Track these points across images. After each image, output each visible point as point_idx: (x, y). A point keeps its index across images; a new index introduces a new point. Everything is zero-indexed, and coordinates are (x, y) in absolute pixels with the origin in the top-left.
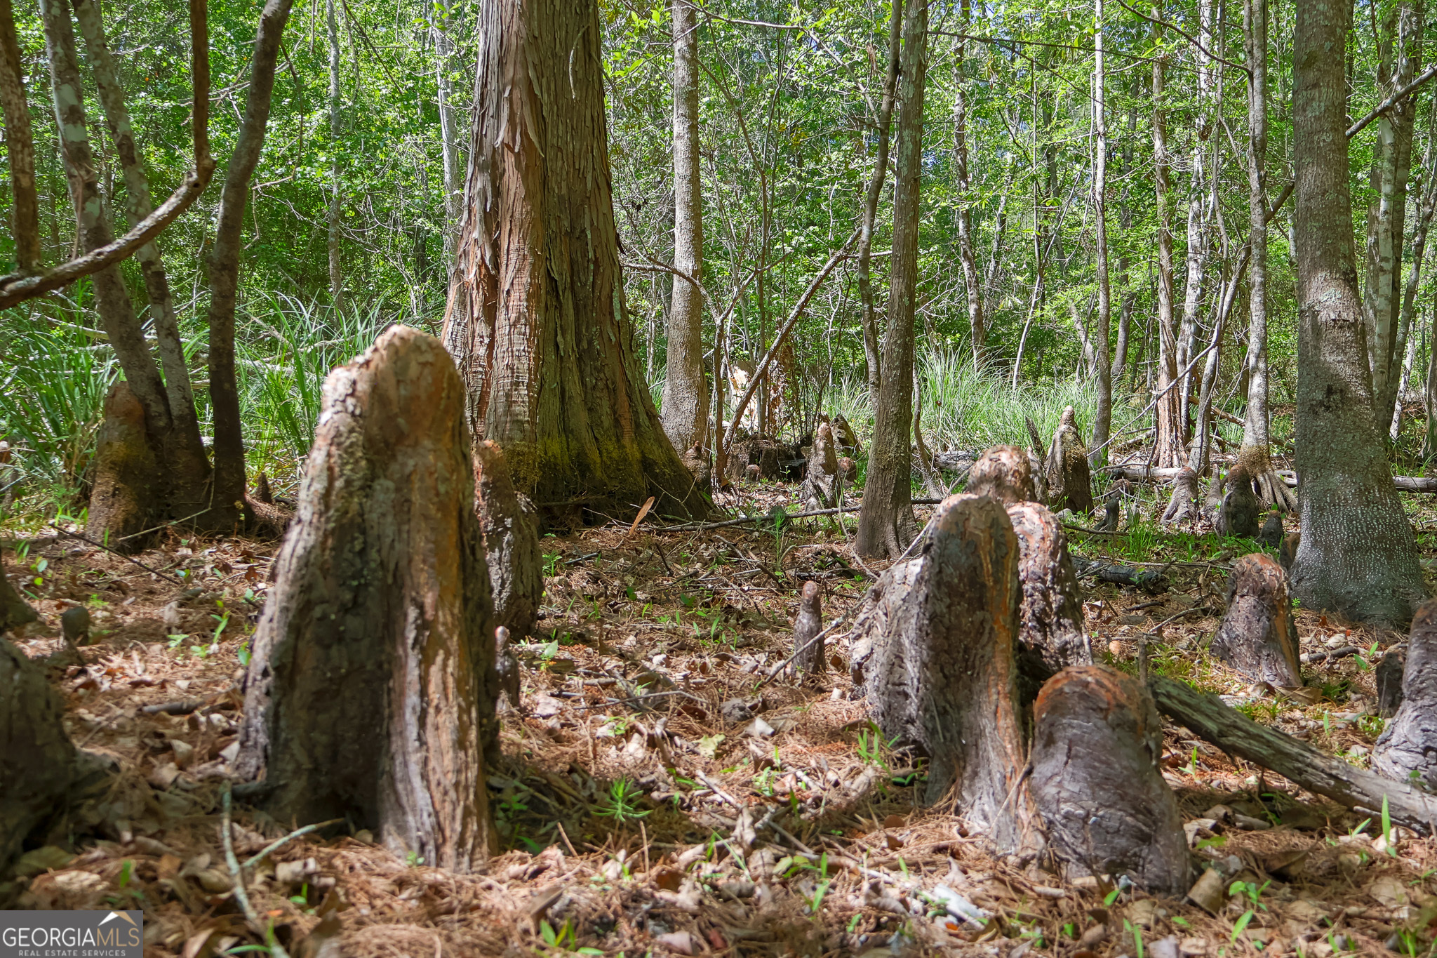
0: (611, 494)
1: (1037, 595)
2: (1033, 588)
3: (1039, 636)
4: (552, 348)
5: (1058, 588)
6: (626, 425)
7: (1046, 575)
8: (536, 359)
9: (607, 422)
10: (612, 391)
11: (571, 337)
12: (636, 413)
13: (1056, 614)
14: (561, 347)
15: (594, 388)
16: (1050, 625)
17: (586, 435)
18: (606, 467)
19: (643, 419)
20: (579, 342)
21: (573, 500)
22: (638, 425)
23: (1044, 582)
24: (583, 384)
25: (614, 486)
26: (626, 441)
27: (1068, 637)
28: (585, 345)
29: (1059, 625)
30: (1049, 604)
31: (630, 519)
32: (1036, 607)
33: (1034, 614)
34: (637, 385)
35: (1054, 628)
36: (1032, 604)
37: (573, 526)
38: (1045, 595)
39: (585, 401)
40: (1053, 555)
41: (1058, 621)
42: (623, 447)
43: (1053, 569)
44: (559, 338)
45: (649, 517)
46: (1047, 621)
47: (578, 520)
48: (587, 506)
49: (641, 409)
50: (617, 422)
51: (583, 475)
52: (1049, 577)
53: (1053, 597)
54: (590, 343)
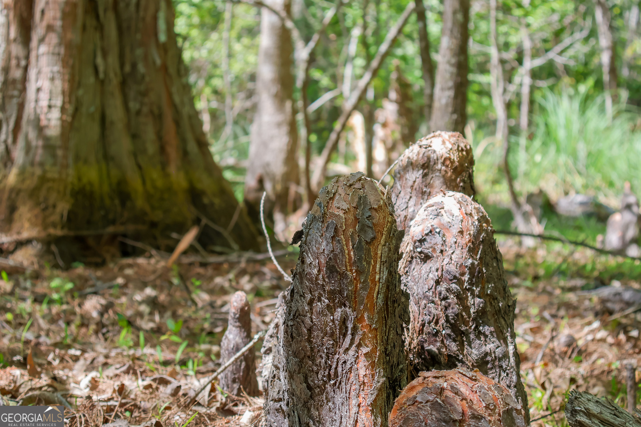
0: (153, 225)
1: (452, 299)
2: (448, 290)
3: (454, 347)
4: (89, 71)
5: (477, 290)
6: (173, 152)
7: (463, 274)
8: (72, 81)
9: (152, 148)
10: (158, 118)
11: (113, 59)
12: (183, 141)
13: (474, 320)
14: (101, 69)
15: (138, 113)
16: (466, 334)
17: (128, 163)
18: (148, 197)
19: (192, 147)
20: (122, 66)
21: (111, 229)
22: (185, 154)
23: (460, 282)
24: (127, 109)
25: (157, 216)
26: (172, 169)
27: (490, 347)
28: (127, 68)
29: (479, 334)
30: (467, 309)
31: (170, 250)
32: (450, 311)
33: (447, 321)
34: (185, 111)
35: (472, 336)
36: (446, 308)
37: (108, 257)
38: (461, 298)
39: (128, 126)
40: (472, 251)
41: (477, 327)
42: (166, 175)
43: (472, 268)
44: (99, 61)
45: (191, 249)
46: (463, 328)
47: (114, 250)
48: (125, 236)
49: (189, 136)
50: (162, 150)
51: (123, 203)
52: (466, 278)
53: (470, 301)
54: (134, 66)
